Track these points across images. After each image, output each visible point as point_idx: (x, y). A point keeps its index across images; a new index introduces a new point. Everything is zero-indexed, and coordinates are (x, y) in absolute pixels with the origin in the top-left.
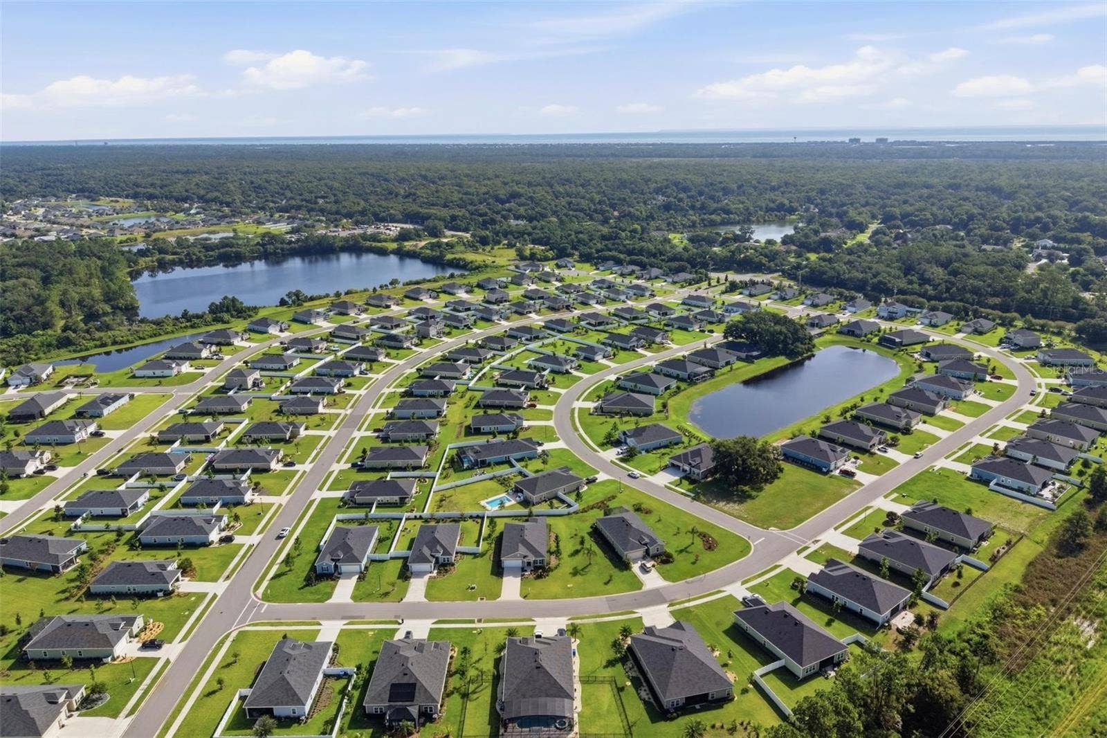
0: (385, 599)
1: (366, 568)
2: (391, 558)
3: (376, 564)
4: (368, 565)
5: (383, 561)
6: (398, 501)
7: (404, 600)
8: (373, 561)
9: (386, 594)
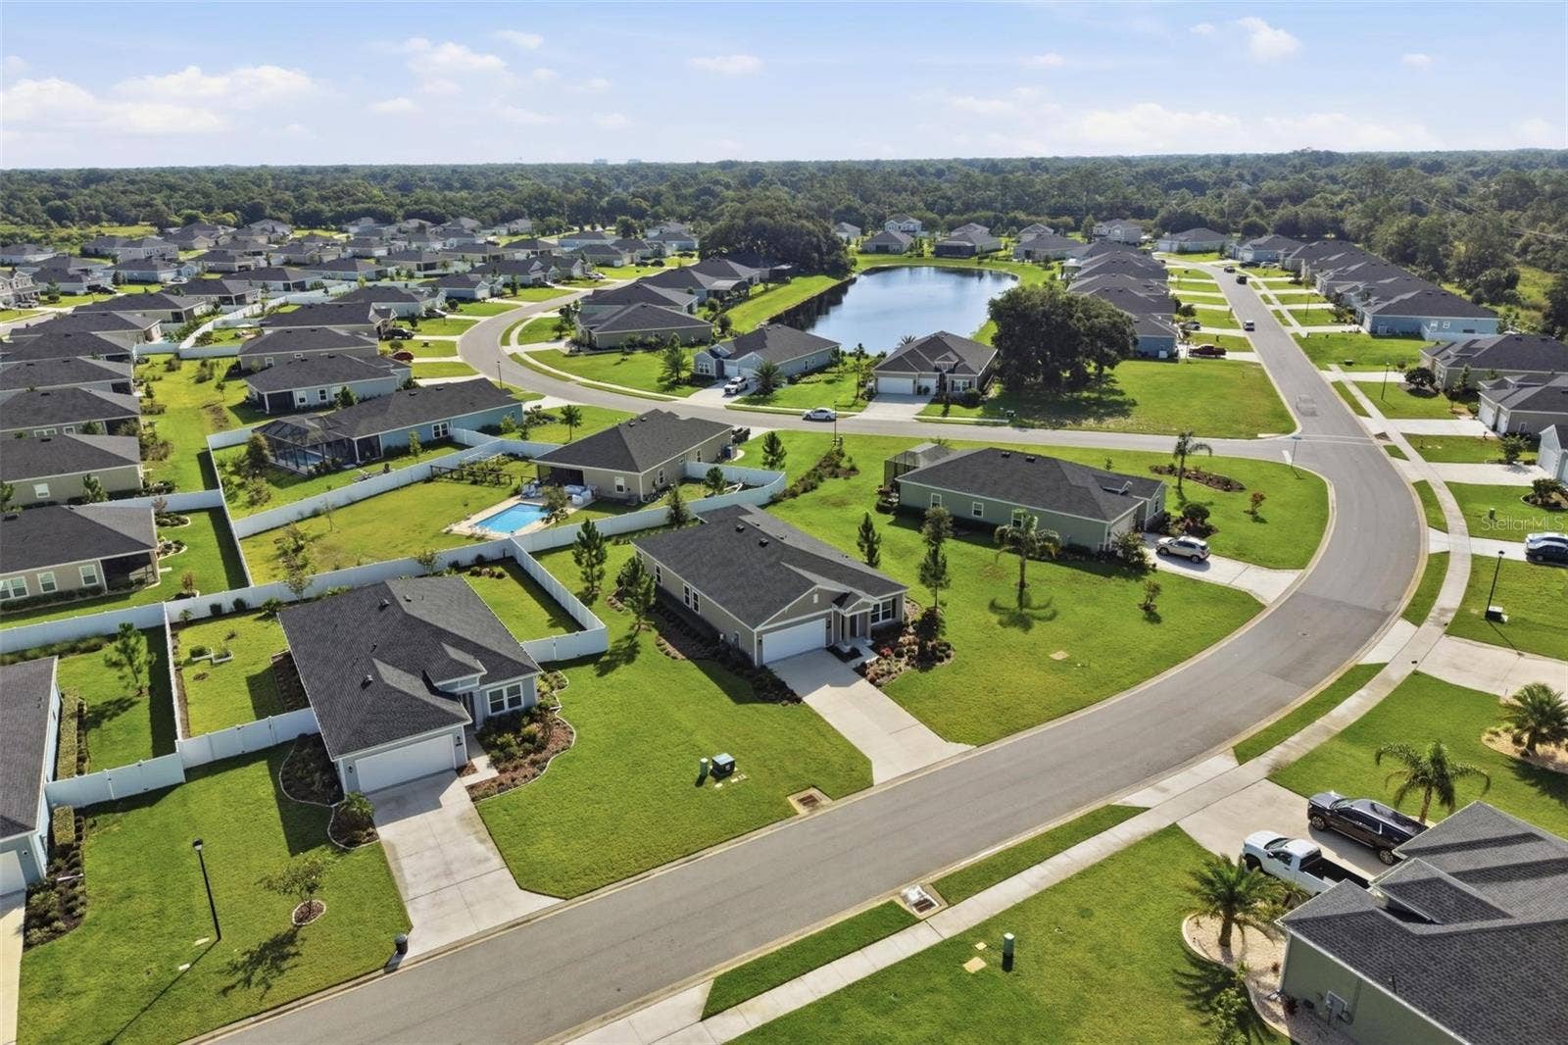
0: (282, 986)
1: (63, 854)
2: (193, 773)
3: (116, 825)
4: (66, 835)
5: (151, 797)
6: (101, 579)
7: (412, 952)
8: (89, 812)
9: (277, 952)
